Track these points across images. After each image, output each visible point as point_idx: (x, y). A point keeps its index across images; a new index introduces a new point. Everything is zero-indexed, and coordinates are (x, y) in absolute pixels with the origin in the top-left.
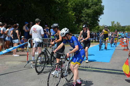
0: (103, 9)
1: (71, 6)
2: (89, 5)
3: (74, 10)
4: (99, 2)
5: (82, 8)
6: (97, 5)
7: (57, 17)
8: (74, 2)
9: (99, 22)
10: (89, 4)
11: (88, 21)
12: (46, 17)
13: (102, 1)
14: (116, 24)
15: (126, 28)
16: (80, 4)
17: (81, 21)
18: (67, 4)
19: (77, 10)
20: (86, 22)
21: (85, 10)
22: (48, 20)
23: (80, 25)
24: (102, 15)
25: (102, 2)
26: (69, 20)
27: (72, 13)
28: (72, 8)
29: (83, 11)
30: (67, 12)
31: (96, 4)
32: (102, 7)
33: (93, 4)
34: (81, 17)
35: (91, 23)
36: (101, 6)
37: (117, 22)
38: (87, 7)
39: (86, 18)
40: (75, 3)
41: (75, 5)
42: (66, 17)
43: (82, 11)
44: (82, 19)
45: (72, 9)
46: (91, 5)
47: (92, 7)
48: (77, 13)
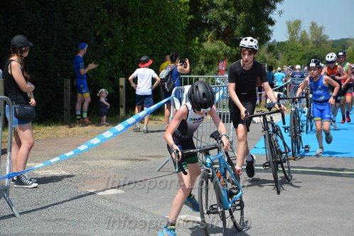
23: (204, 40)
26: (171, 23)
39: (227, 12)
42: (161, 9)
44: (213, 14)
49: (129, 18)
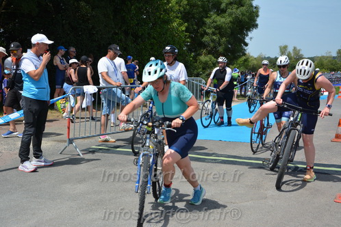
0: (257, 16)
1: (177, 8)
2: (223, 6)
3: (186, 16)
5: (206, 12)
6: (242, 6)
9: (246, 48)
10: (221, 3)
11: (220, 45)
16: (199, 3)
17: (203, 45)
18: (168, 3)
19: (194, 18)
20: (215, 47)
21: (213, 17)
23: (200, 54)
24: (254, 30)
27: (179, 26)
28: (181, 13)
29: (208, 21)
30: (168, 22)
31: (240, 3)
32: (254, 10)
33: (231, 4)
34: (202, 36)
35: (226, 49)
36: (252, 6)
38: (218, 10)
39: (214, 37)
42: (164, 34)
43: (206, 20)
44: (206, 39)
45: (179, 15)
46: (227, 4)
47: (229, 11)
48: (192, 25)
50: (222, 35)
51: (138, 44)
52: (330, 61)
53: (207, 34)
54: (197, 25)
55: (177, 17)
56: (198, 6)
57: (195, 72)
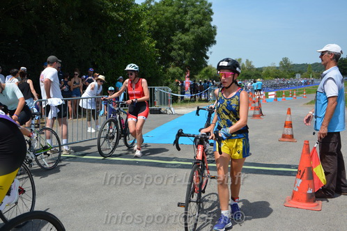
0: (215, 34)
1: (147, 27)
2: (187, 26)
3: (156, 35)
4: (206, 19)
5: (173, 32)
6: (203, 26)
7: (118, 51)
8: (155, 19)
9: (207, 61)
10: (185, 24)
11: (185, 58)
12: (94, 50)
13: (212, 17)
14: (245, 64)
15: (264, 72)
18: (140, 23)
19: (163, 36)
20: (181, 60)
21: (179, 35)
22: (99, 56)
23: (168, 67)
25: (211, 20)
26: (144, 57)
27: (149, 43)
28: (152, 32)
29: (174, 38)
30: (140, 39)
31: (200, 24)
33: (193, 24)
34: (170, 51)
35: (191, 62)
36: (211, 26)
37: (247, 60)
39: (180, 52)
40: (157, 21)
41: (156, 25)
43: (172, 38)
44: (173, 54)
45: (150, 34)
46: (190, 25)
47: (192, 30)
48: (162, 42)
49: (116, 55)
50: (186, 50)
51: (114, 59)
52: (274, 71)
53: (175, 50)
54: (165, 42)
55: (149, 36)
56: (166, 26)
57: (165, 82)
